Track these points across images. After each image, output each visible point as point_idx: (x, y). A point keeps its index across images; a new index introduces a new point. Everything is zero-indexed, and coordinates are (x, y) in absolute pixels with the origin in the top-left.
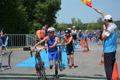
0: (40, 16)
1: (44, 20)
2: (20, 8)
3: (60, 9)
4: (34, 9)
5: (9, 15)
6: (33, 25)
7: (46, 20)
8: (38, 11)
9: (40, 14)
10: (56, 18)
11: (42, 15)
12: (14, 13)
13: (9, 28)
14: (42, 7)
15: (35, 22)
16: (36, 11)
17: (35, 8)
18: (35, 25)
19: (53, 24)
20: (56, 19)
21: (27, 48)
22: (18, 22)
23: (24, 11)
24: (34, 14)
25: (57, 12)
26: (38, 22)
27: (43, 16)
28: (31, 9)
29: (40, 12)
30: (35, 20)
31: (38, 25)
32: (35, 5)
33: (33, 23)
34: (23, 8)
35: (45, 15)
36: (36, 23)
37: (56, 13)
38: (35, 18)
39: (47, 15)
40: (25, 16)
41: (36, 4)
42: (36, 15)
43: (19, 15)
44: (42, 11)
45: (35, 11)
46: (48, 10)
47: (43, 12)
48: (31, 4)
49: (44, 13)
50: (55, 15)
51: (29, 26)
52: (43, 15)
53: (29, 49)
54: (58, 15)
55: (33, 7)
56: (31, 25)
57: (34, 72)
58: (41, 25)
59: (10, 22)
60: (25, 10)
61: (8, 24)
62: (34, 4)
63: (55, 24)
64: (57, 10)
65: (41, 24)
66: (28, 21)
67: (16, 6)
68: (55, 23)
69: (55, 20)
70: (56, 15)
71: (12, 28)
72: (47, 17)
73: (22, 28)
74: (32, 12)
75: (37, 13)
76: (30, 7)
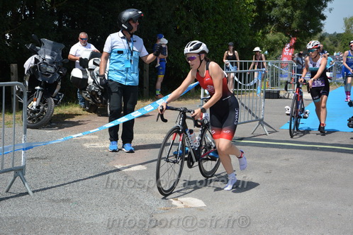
0: (284, 15)
1: (294, 25)
5: (219, 13)
6: (265, 37)
7: (299, 26)
9: (286, 10)
10: (324, 18)
11: (290, 13)
12: (230, 9)
13: (218, 46)
15: (270, 29)
16: (276, 2)
18: (270, 37)
19: (315, 33)
20: (322, 22)
22: (236, 32)
23: (251, 3)
24: (270, 9)
25: (329, 3)
26: (278, 31)
27: (292, 15)
29: (285, 5)
30: (272, 23)
31: (279, 39)
33: (265, 33)
35: (298, 12)
36: (275, 32)
37: (325, 6)
39: (302, 12)
40: (251, 16)
42: (275, 12)
44: (290, 3)
45: (273, 3)
47: (293, 5)
49: (295, 8)
50: (322, 10)
51: (259, 40)
52: (292, 12)
53: (276, 96)
54: (331, 10)
58: (287, 38)
59: (221, 32)
61: (216, 37)
63: (319, 35)
65: (286, 35)
68: (320, 30)
69: (322, 25)
70: (325, 12)
72: (303, 17)
74: (265, 5)
75: (275, 5)
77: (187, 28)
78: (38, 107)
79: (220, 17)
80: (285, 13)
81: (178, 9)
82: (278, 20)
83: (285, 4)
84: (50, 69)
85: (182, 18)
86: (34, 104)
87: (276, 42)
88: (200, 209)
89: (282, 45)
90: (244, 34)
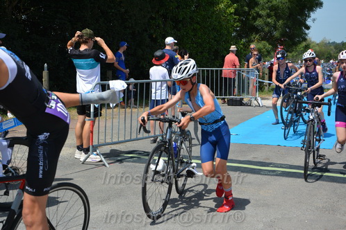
0: (268, 24)
1: (276, 34)
2: (222, 6)
3: (320, 5)
4: (253, 8)
5: (198, 23)
7: (283, 35)
8: (263, 13)
9: (269, 20)
10: (308, 28)
11: (273, 23)
12: (209, 18)
13: (197, 54)
14: (274, 3)
15: (255, 38)
16: (260, 12)
17: (257, 4)
19: (300, 42)
20: (307, 32)
21: (236, 101)
22: (215, 40)
23: (231, 13)
24: (255, 19)
25: (311, 13)
26: (262, 40)
27: (275, 24)
28: (247, 8)
29: (269, 16)
30: (256, 33)
31: (262, 47)
34: (229, 7)
35: (280, 22)
36: (259, 41)
37: (309, 17)
38: (256, 30)
39: (285, 21)
40: (233, 26)
42: (259, 22)
43: (219, 22)
44: (273, 13)
45: (257, 13)
46: (289, 8)
47: (275, 15)
49: (278, 17)
50: (305, 20)
51: (241, 49)
52: (275, 22)
53: (240, 103)
54: (314, 20)
55: (253, 3)
56: (247, 46)
57: (252, 156)
58: (270, 46)
59: (200, 40)
60: (232, 11)
61: (195, 45)
63: (304, 44)
64: (311, 9)
65: (269, 44)
66: (240, 36)
67: (213, 3)
68: (305, 40)
69: (306, 34)
70: (309, 22)
71: (202, 52)
72: (286, 26)
74: (250, 15)
75: (260, 16)
76: (245, 3)
79: (199, 27)
80: (269, 23)
81: (154, 19)
82: (262, 29)
83: (268, 14)
85: (158, 27)
87: (260, 50)
89: (266, 53)
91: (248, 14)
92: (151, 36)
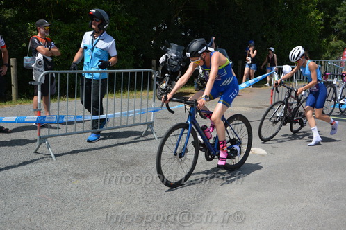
2: (312, 14)
4: (333, 16)
5: (295, 27)
6: (329, 44)
12: (303, 23)
15: (333, 38)
16: (339, 18)
17: (337, 12)
18: (333, 43)
23: (319, 20)
24: (334, 23)
26: (339, 39)
28: (328, 15)
30: (335, 34)
31: (339, 45)
32: (338, 8)
33: (329, 41)
34: (318, 14)
36: (336, 40)
40: (319, 29)
41: (340, 6)
42: (337, 26)
48: (330, 6)
51: (324, 46)
55: (333, 11)
60: (320, 18)
62: (336, 6)
66: (322, 37)
67: (307, 12)
73: (312, 49)
75: (338, 21)
76: (327, 12)
77: (271, 37)
78: (166, 87)
79: (296, 30)
81: (265, 24)
82: (340, 31)
84: (175, 63)
85: (267, 30)
86: (164, 85)
87: (337, 47)
88: (263, 155)
90: (312, 41)
91: (329, 19)
92: (262, 37)
